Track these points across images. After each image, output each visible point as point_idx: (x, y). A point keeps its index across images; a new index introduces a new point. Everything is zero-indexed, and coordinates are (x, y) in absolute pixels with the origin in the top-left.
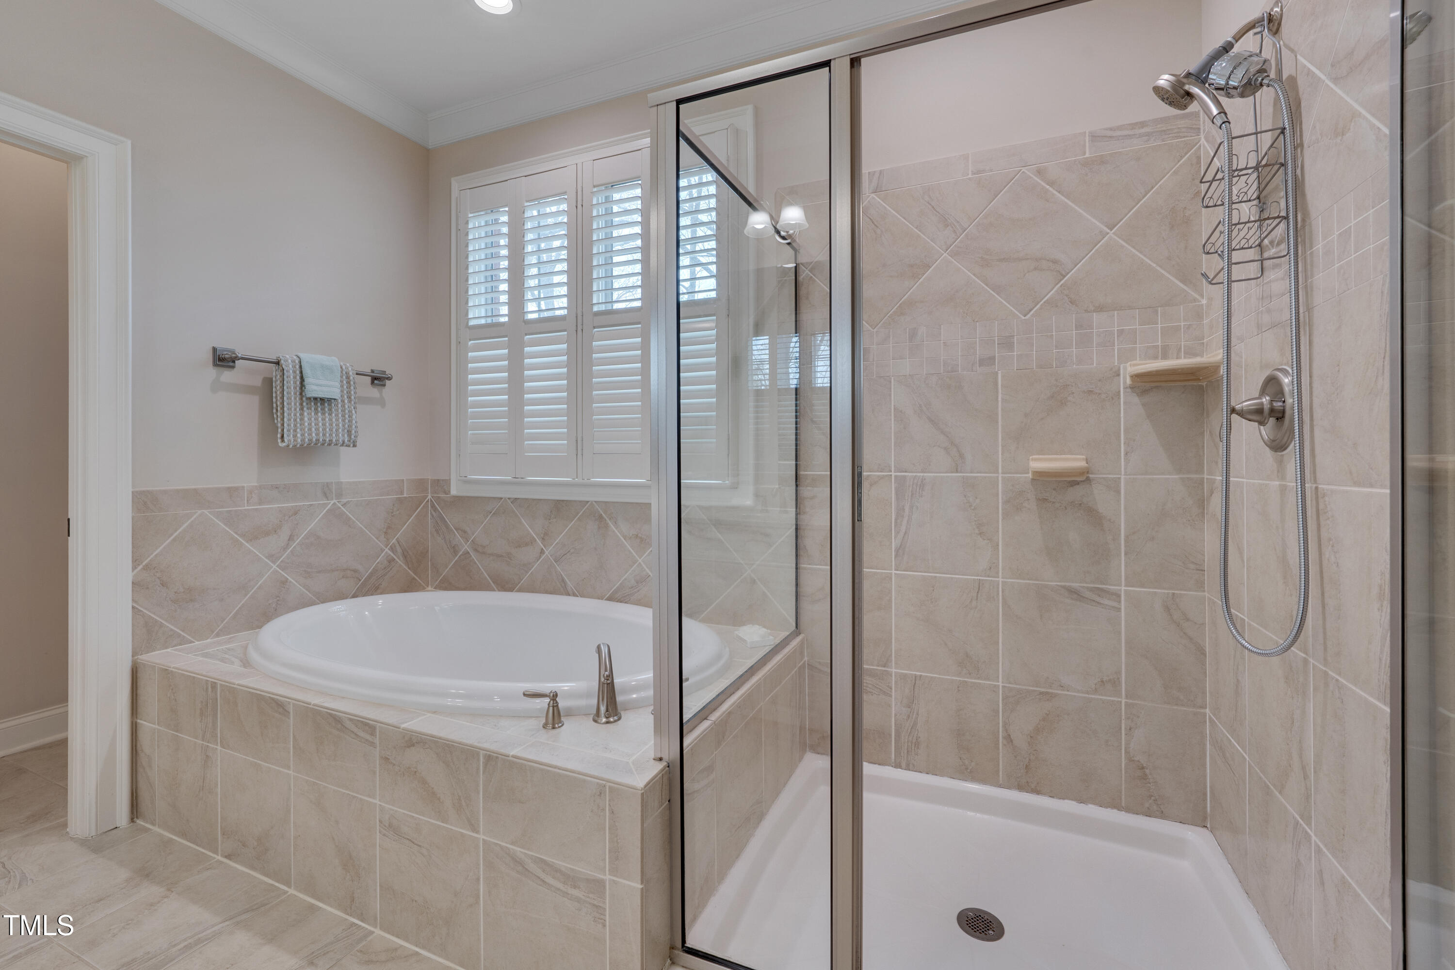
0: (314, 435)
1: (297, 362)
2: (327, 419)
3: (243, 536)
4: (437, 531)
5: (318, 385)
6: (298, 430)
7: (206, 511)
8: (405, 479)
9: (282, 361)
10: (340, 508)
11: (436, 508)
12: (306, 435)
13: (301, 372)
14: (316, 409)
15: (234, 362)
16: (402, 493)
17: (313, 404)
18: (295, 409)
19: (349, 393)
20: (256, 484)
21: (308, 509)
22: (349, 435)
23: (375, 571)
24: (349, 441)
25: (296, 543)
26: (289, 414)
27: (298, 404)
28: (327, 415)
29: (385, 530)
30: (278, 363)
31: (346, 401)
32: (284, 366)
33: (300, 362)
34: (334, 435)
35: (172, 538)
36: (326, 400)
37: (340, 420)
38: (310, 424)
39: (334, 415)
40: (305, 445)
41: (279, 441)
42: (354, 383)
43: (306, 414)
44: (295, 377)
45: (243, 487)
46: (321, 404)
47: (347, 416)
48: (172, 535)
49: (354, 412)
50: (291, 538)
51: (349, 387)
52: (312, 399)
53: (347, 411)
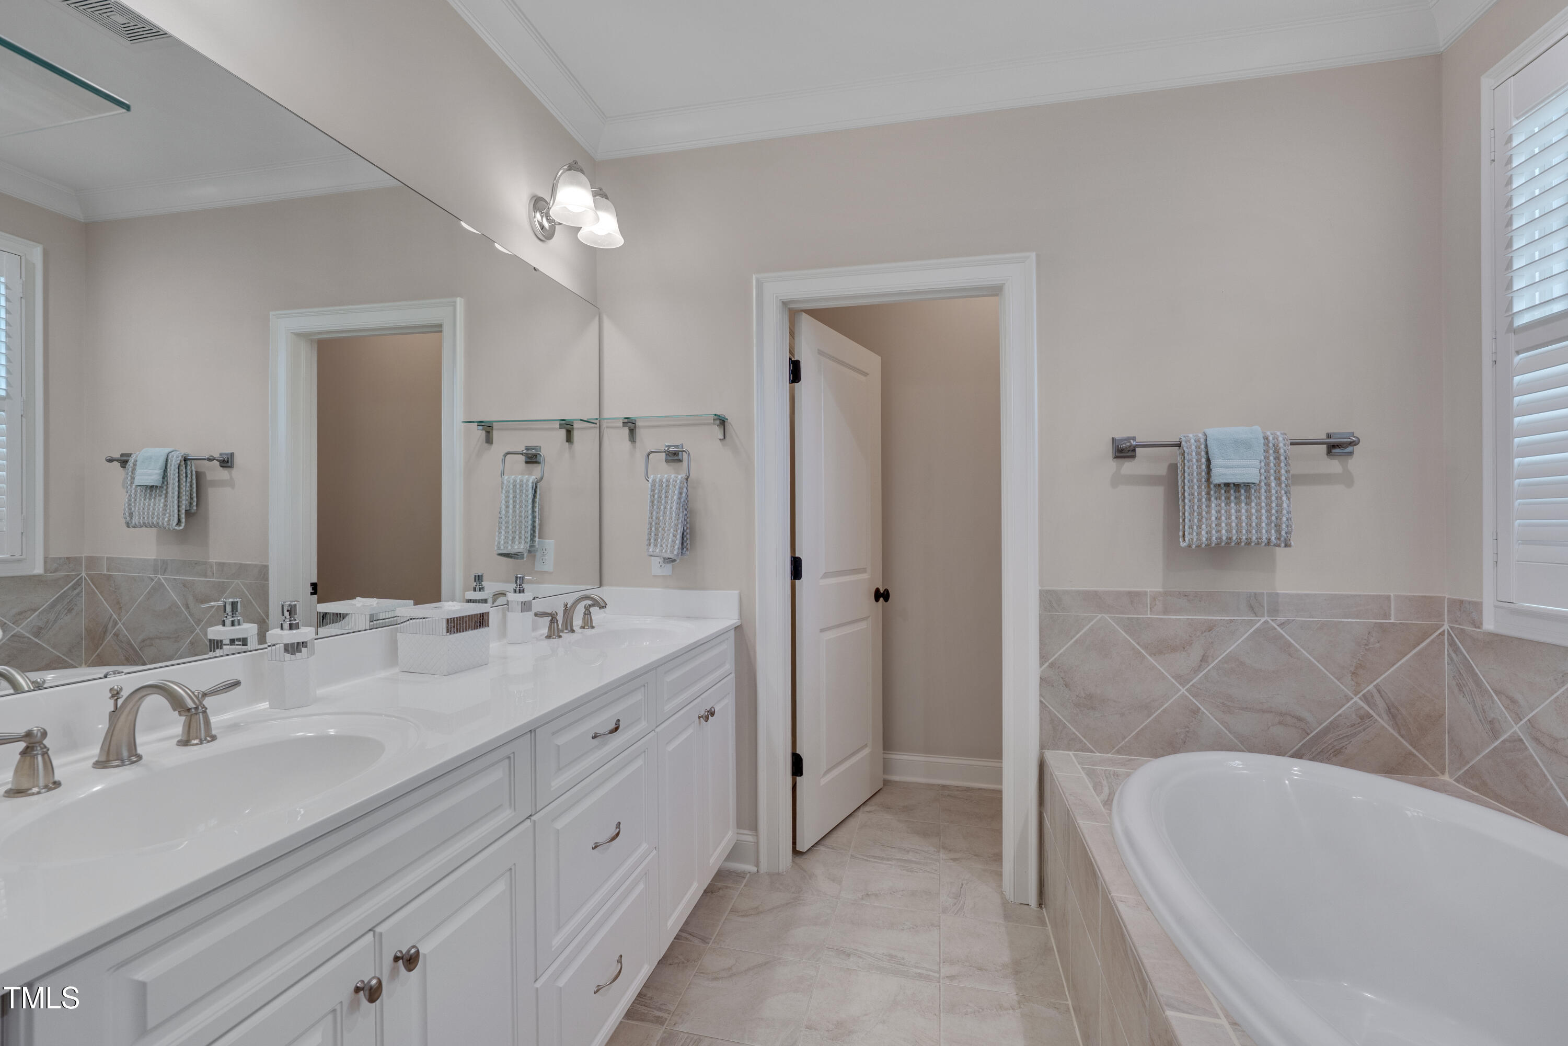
0: (1224, 532)
1: (1202, 440)
2: (1243, 511)
3: (1145, 648)
4: (1460, 687)
5: (1227, 467)
6: (1204, 526)
7: (1106, 616)
8: (1392, 595)
9: (1183, 443)
10: (1275, 629)
11: (1458, 648)
12: (1214, 532)
13: (1207, 453)
14: (1228, 498)
15: (1134, 450)
16: (1386, 616)
17: (1223, 492)
18: (1200, 500)
19: (1277, 472)
20: (1161, 590)
21: (1228, 625)
22: (1278, 531)
23: (1333, 726)
24: (1279, 539)
25: (1210, 667)
26: (1191, 507)
27: (1203, 493)
28: (1243, 505)
29: (1352, 669)
30: (1179, 445)
31: (1273, 484)
32: (1184, 449)
33: (1206, 440)
34: (1254, 531)
35: (1073, 640)
36: (1242, 485)
37: (1264, 511)
38: (1218, 518)
39: (1253, 504)
40: (1213, 545)
41: (1181, 540)
42: (1286, 458)
43: (1213, 505)
44: (1199, 461)
45: (1146, 592)
46: (1235, 492)
47: (1274, 505)
48: (1074, 636)
49: (1284, 498)
50: (1204, 659)
51: (1277, 465)
52: (1222, 486)
53: (1274, 498)
